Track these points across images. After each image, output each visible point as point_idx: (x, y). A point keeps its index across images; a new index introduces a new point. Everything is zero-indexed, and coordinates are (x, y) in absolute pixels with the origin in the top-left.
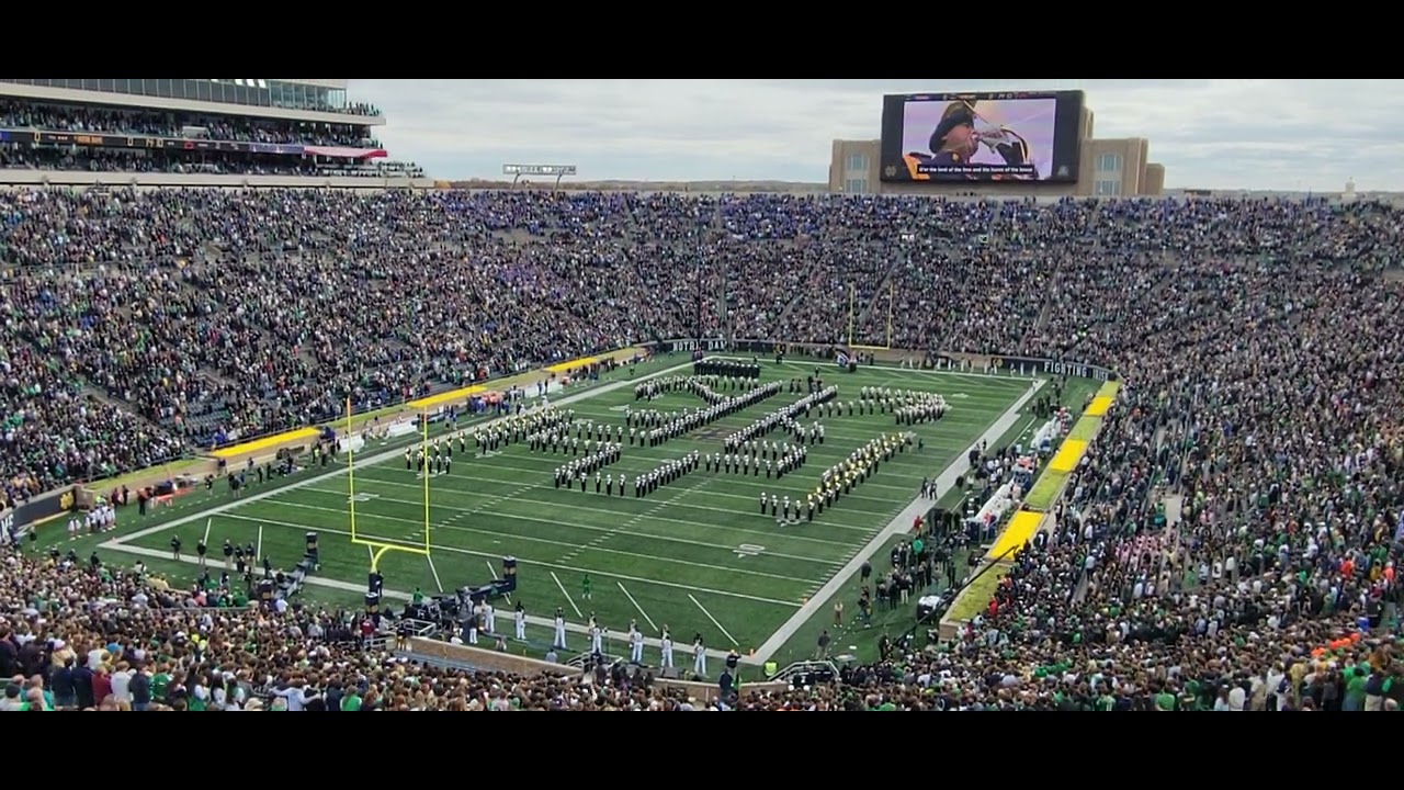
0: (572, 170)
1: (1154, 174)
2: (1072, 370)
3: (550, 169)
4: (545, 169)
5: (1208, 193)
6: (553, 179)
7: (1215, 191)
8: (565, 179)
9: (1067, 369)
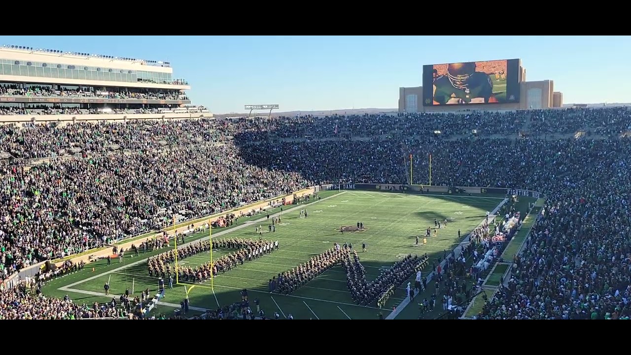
0: (277, 106)
1: (557, 97)
2: (521, 193)
3: (267, 106)
4: (264, 106)
5: (586, 105)
6: (268, 111)
7: (589, 104)
8: (274, 111)
9: (519, 192)
